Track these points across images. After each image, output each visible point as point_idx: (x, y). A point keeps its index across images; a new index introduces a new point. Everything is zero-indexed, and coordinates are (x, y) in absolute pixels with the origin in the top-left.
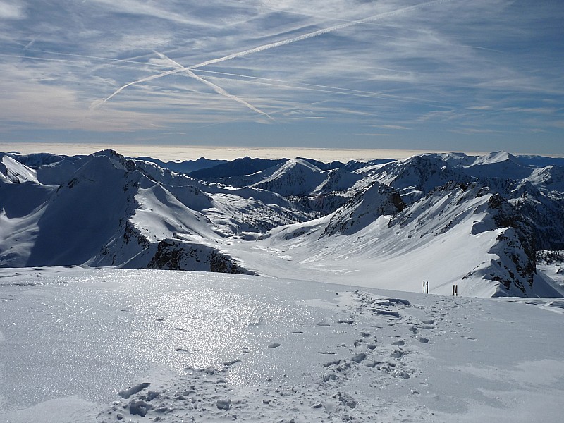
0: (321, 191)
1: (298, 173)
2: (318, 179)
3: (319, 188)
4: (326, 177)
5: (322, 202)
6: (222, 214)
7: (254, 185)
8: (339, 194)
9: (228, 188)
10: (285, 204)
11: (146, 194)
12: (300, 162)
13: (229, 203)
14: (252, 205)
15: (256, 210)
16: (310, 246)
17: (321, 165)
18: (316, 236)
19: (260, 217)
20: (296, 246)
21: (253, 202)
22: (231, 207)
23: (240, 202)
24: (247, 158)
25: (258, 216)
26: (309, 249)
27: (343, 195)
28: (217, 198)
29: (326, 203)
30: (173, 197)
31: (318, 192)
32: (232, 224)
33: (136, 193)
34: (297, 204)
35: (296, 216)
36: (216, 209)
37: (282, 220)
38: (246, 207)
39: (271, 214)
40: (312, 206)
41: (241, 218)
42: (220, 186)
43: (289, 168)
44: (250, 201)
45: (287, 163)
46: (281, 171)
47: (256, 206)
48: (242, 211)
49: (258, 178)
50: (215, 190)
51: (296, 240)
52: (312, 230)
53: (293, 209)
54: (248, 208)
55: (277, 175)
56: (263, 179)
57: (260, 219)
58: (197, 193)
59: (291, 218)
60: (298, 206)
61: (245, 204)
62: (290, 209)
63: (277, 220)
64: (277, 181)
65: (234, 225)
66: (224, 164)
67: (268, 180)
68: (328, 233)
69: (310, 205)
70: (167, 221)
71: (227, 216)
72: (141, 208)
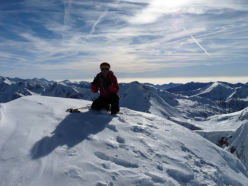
0: (231, 98)
1: (219, 89)
2: (230, 92)
3: (230, 96)
4: (235, 91)
5: (232, 103)
6: (183, 108)
7: (197, 95)
8: (242, 100)
9: (185, 97)
10: (214, 104)
11: (153, 100)
12: (220, 84)
13: (186, 104)
14: (197, 104)
15: (199, 107)
16: (231, 125)
17: (231, 85)
18: (234, 121)
19: (201, 110)
20: (224, 125)
21: (197, 103)
22: (187, 105)
23: (191, 103)
24: (192, 82)
25: (200, 109)
26: (231, 127)
27: (244, 100)
28: (180, 101)
29: (234, 104)
30: (164, 101)
31: (230, 98)
32: (188, 113)
33: (150, 100)
34: (219, 104)
35: (219, 110)
36: (180, 106)
37: (212, 111)
38: (194, 105)
39: (206, 109)
40: (227, 105)
41: (192, 110)
42: (181, 96)
43: (214, 87)
44: (196, 102)
45: (213, 85)
46: (210, 88)
47: (199, 105)
48: (192, 107)
49: (199, 91)
50: (179, 98)
51: (224, 122)
52: (232, 118)
53: (217, 107)
54: (195, 105)
55: (208, 90)
56: (201, 92)
57: (201, 111)
58: (171, 99)
59: (216, 111)
60: (220, 105)
61: (194, 104)
62: (216, 107)
63: (209, 111)
64: (208, 93)
65: (189, 113)
66: (182, 85)
67: (204, 92)
68: (240, 120)
69: (226, 104)
70: (163, 111)
71: (185, 109)
72: (152, 106)
